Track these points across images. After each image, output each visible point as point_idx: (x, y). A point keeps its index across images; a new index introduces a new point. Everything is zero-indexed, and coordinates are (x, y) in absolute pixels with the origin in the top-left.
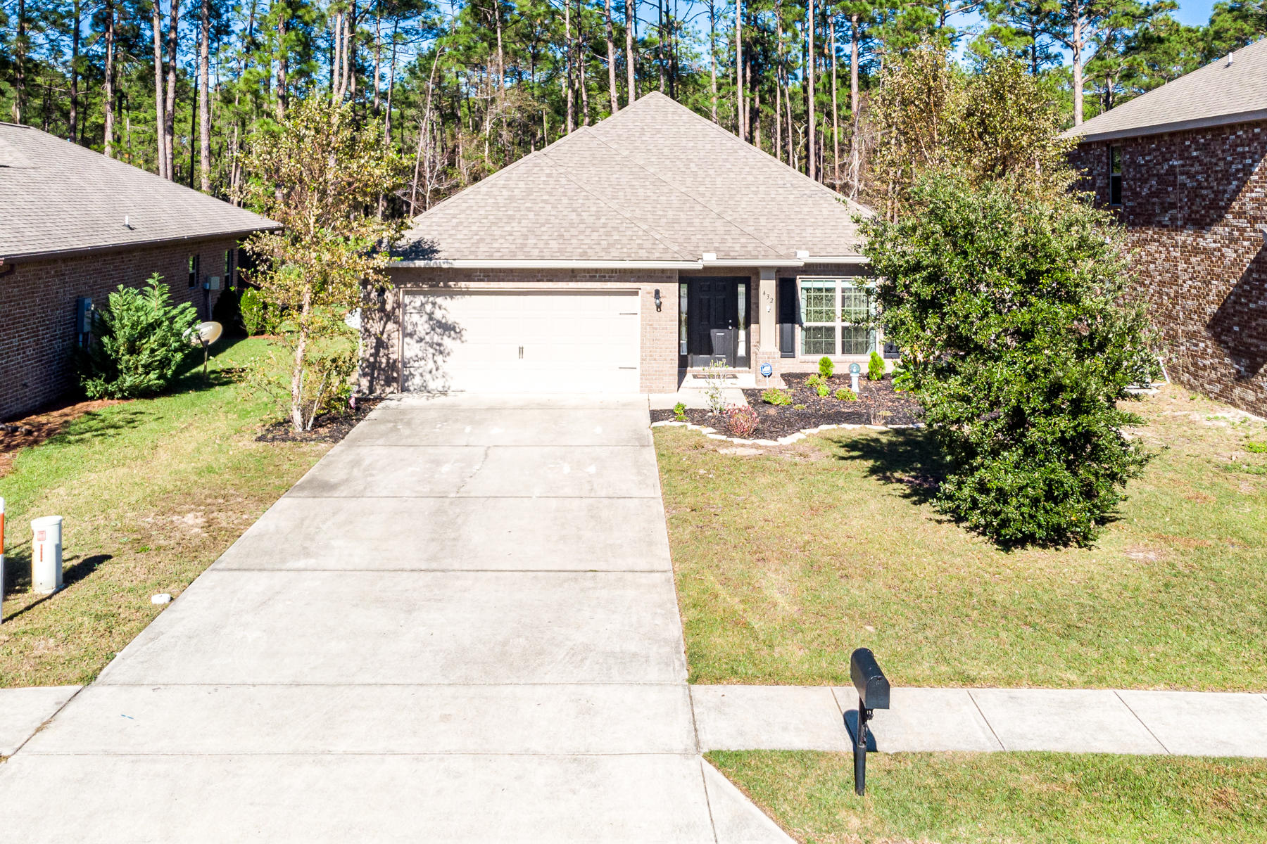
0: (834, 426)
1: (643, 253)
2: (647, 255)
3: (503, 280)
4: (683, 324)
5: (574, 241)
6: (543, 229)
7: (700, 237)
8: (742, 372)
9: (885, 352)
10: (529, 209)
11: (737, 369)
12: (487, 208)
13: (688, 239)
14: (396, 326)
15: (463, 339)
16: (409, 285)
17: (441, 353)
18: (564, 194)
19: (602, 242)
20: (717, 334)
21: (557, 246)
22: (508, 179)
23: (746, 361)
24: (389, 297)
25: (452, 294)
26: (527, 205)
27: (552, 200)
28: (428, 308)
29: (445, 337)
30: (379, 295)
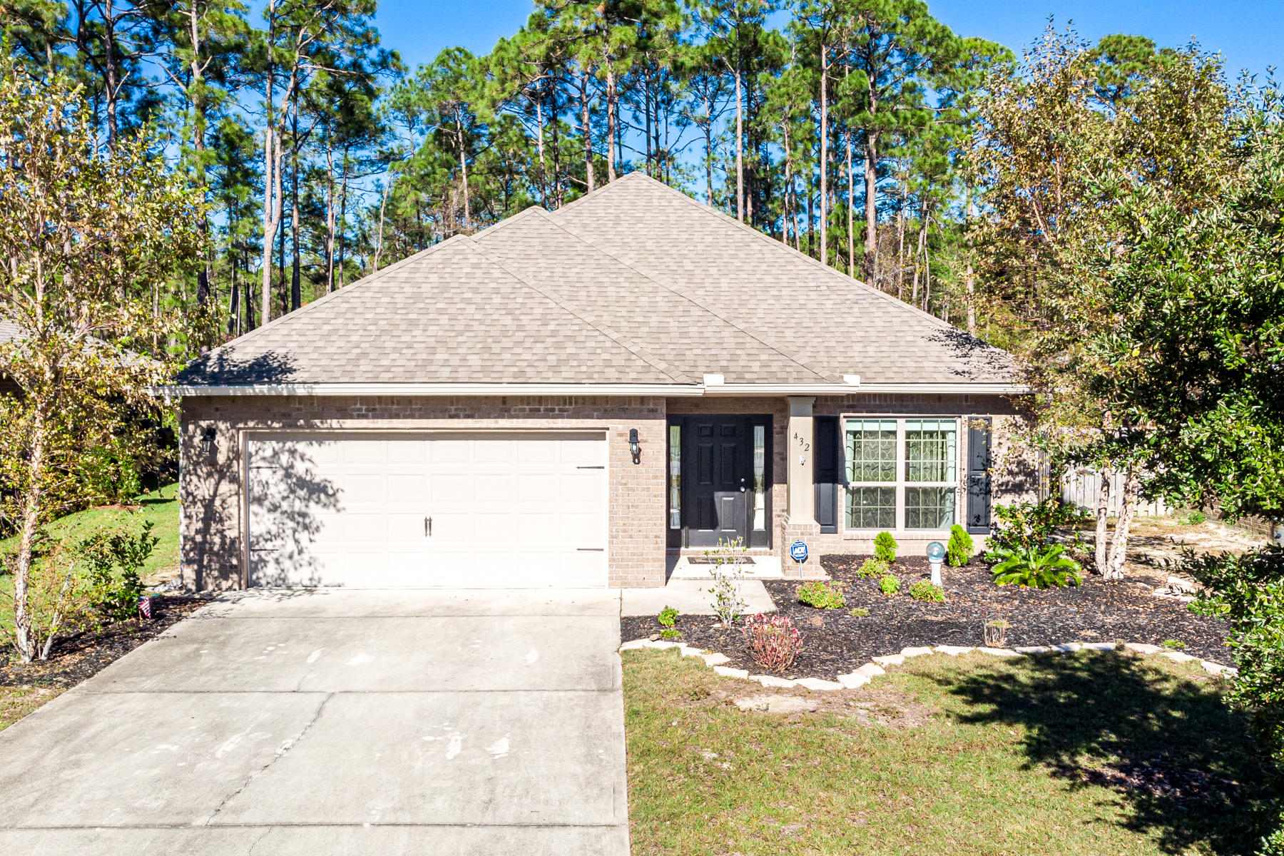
0: (926, 650)
1: (612, 374)
2: (617, 375)
3: (397, 416)
4: (675, 484)
5: (506, 356)
6: (460, 339)
7: (699, 352)
8: (761, 554)
9: (969, 524)
10: (440, 312)
11: (752, 549)
12: (378, 311)
13: (681, 356)
14: (234, 487)
15: (339, 506)
16: (251, 424)
17: (306, 527)
18: (497, 291)
19: (549, 357)
20: (723, 499)
21: (480, 363)
22: (416, 270)
23: (765, 538)
24: (222, 443)
25: (322, 438)
26: (439, 305)
27: (477, 298)
28: (285, 459)
29: (312, 504)
30: (205, 439)
